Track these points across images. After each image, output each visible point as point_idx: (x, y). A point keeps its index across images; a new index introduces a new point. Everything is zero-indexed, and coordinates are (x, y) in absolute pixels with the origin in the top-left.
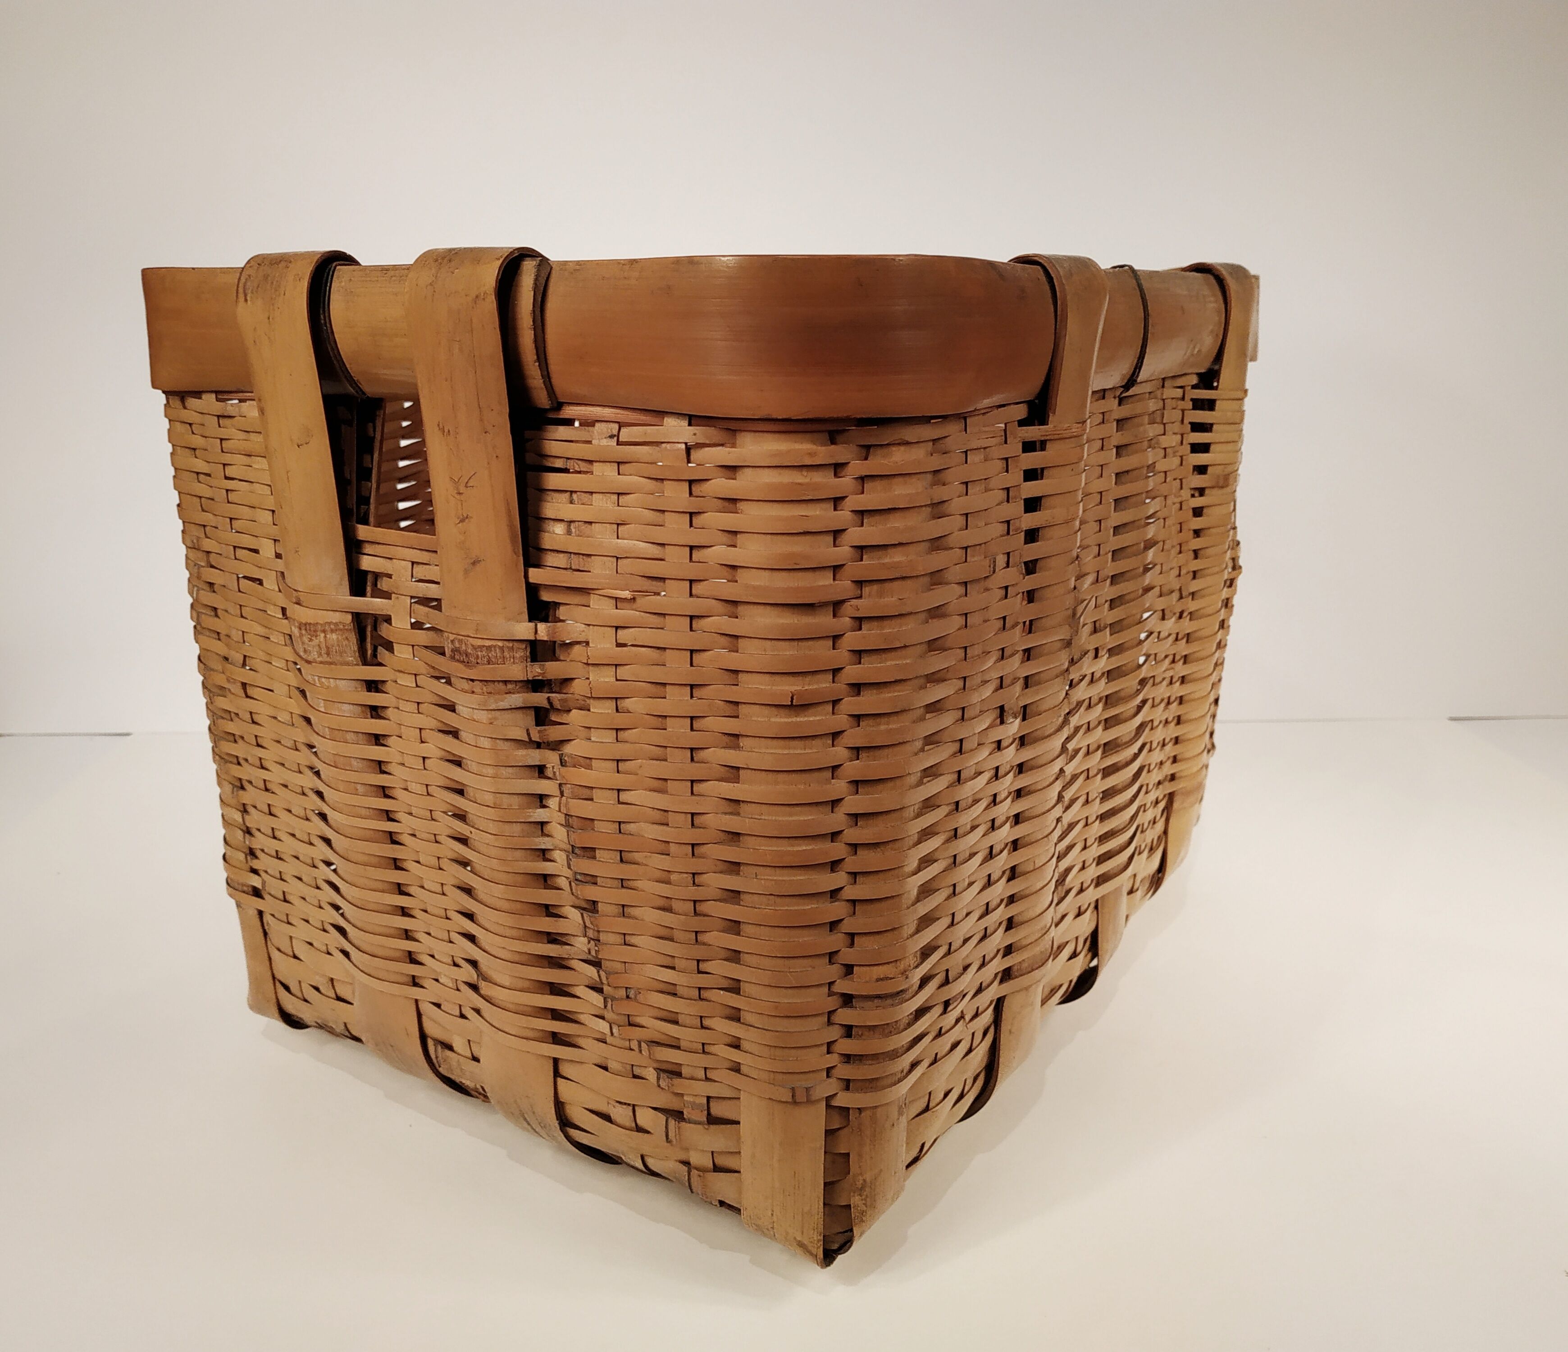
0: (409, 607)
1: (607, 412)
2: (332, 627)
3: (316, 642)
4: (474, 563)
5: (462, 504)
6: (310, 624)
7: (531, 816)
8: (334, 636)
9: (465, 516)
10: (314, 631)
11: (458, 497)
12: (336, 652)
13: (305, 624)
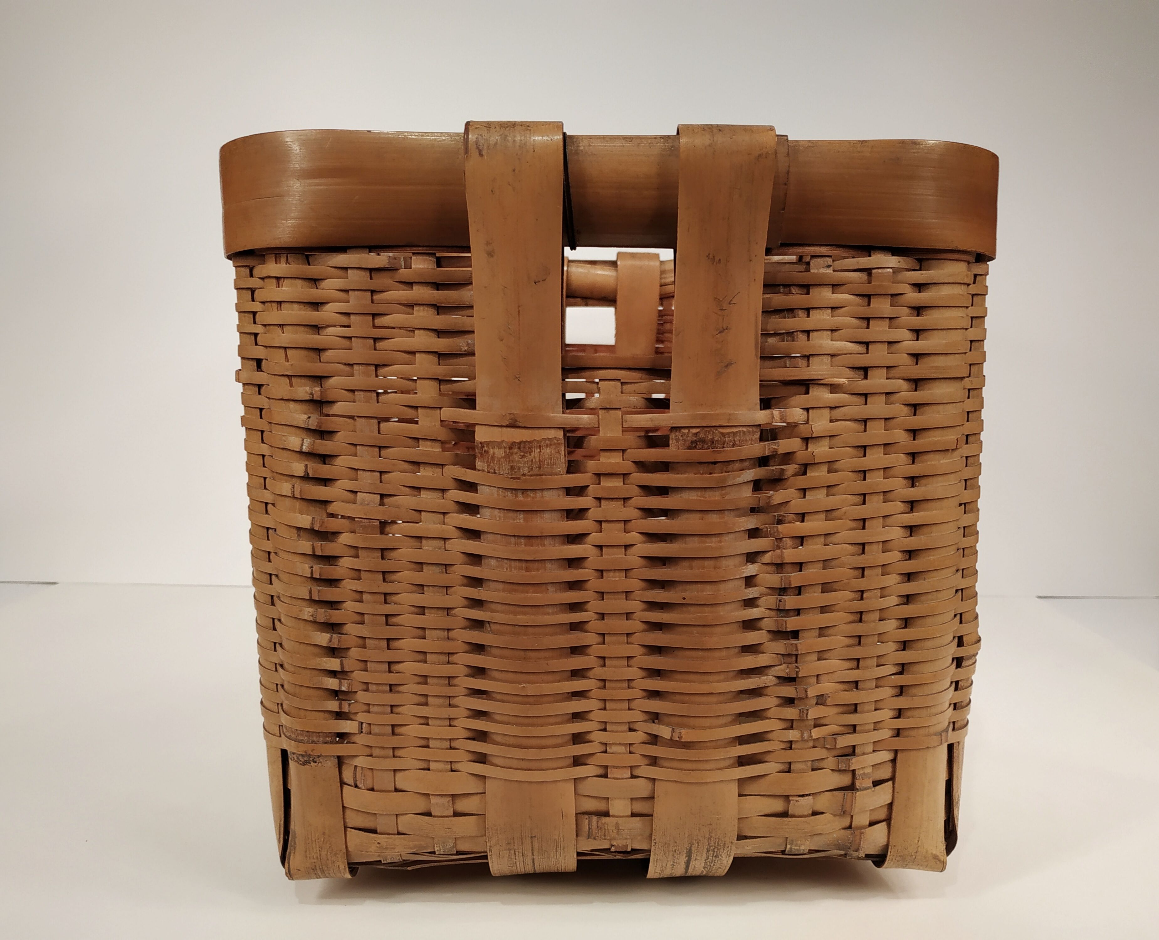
0: (621, 417)
1: (824, 250)
2: (548, 442)
3: (529, 457)
4: (727, 366)
5: (723, 319)
6: (525, 442)
7: (744, 572)
8: (548, 450)
9: (725, 327)
10: (529, 448)
11: (720, 313)
12: (548, 465)
13: (520, 443)
